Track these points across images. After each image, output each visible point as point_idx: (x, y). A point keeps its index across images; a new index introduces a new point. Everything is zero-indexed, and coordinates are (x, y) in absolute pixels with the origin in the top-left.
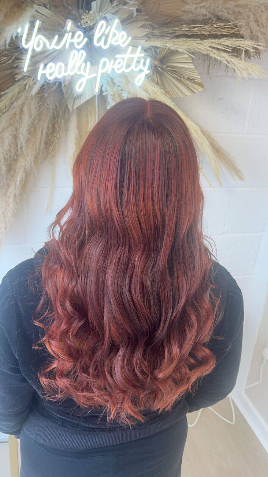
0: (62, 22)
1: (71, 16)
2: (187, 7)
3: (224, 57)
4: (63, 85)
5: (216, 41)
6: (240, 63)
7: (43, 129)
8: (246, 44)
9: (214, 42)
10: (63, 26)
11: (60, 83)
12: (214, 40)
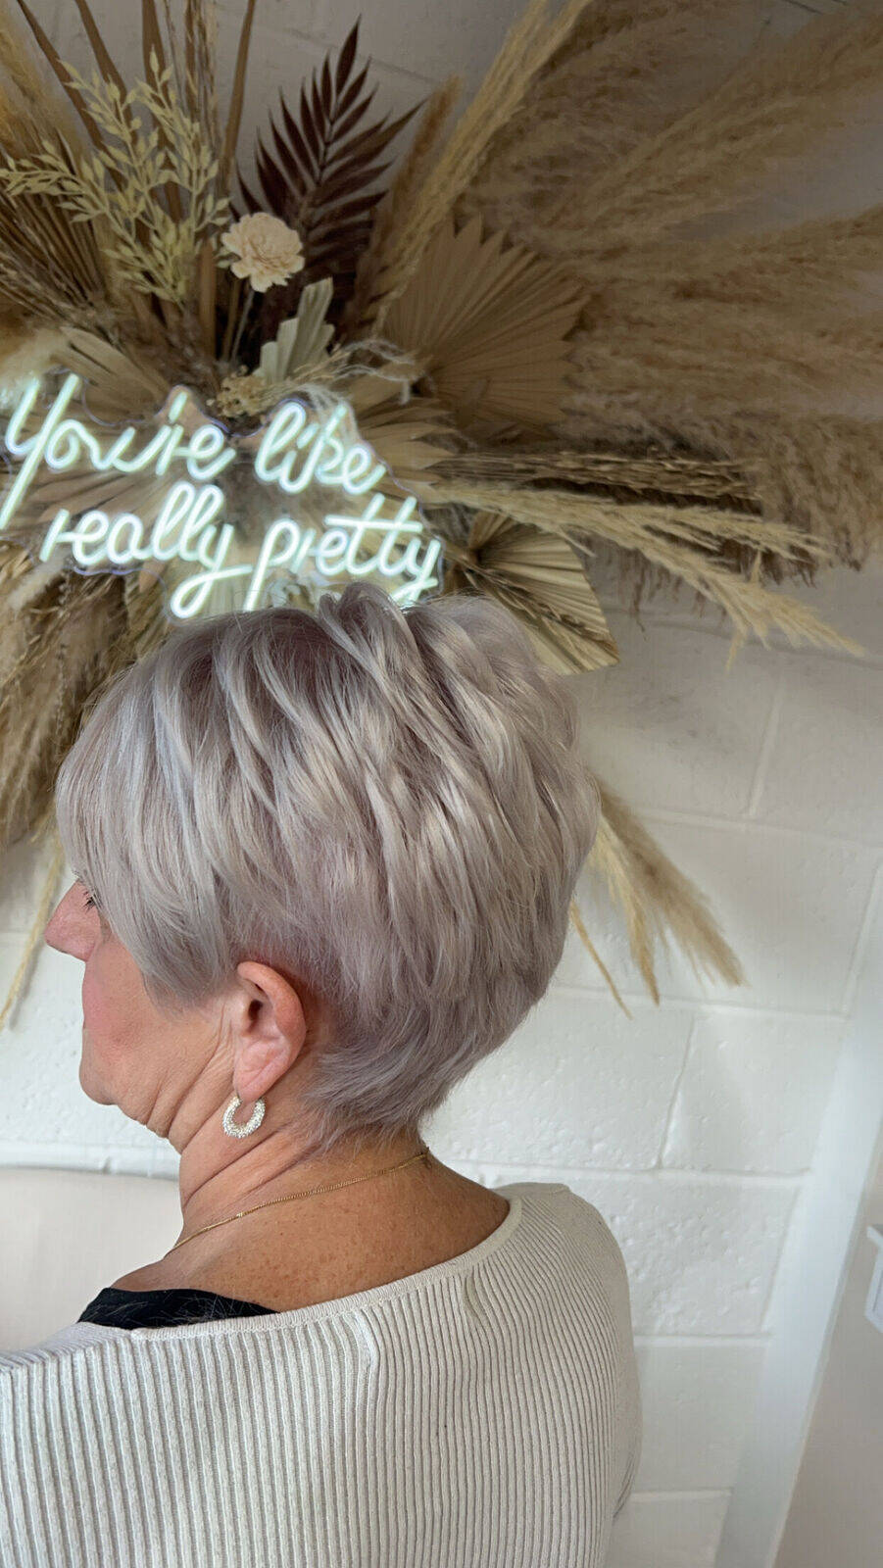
0: (154, 391)
1: (188, 378)
2: (579, 400)
3: (692, 568)
4: (129, 590)
5: (669, 511)
6: (745, 592)
7: (34, 725)
8: (770, 534)
9: (663, 515)
10: (159, 403)
11: (120, 582)
12: (659, 510)
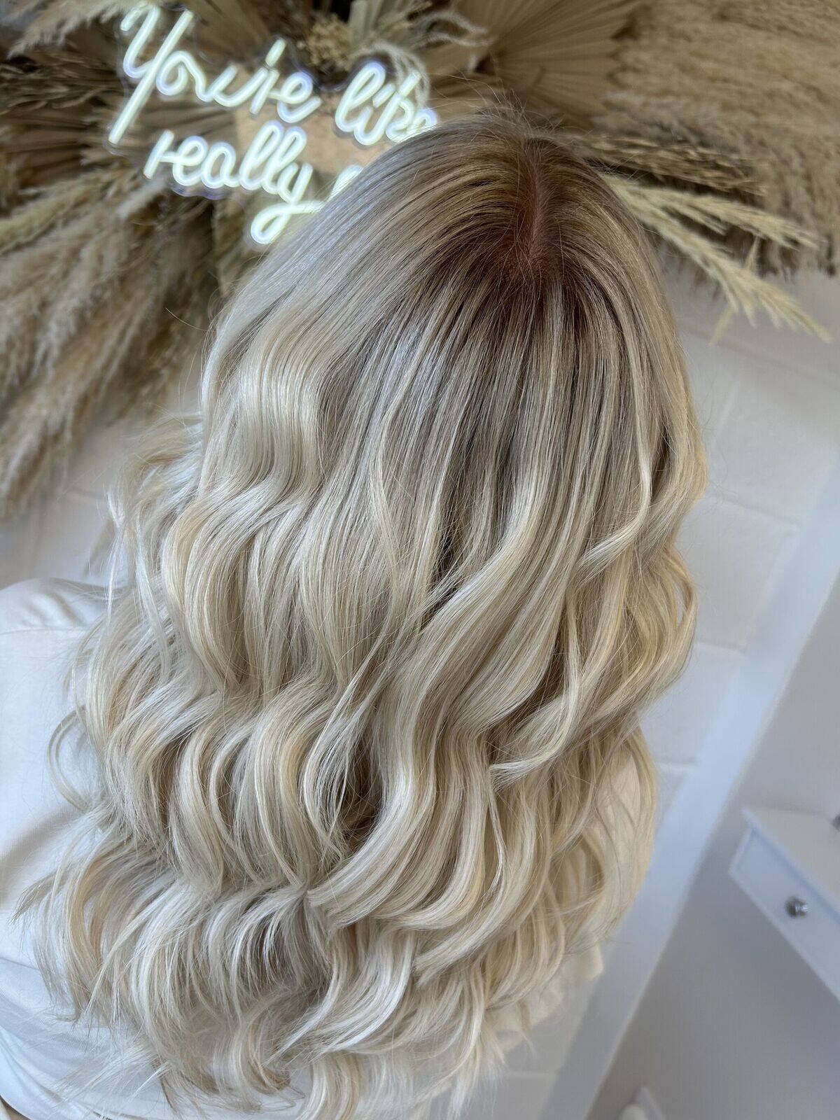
1: (287, 29)
4: (218, 215)
5: (686, 197)
6: (740, 275)
8: (768, 224)
9: (681, 200)
11: (210, 209)
12: (677, 195)
